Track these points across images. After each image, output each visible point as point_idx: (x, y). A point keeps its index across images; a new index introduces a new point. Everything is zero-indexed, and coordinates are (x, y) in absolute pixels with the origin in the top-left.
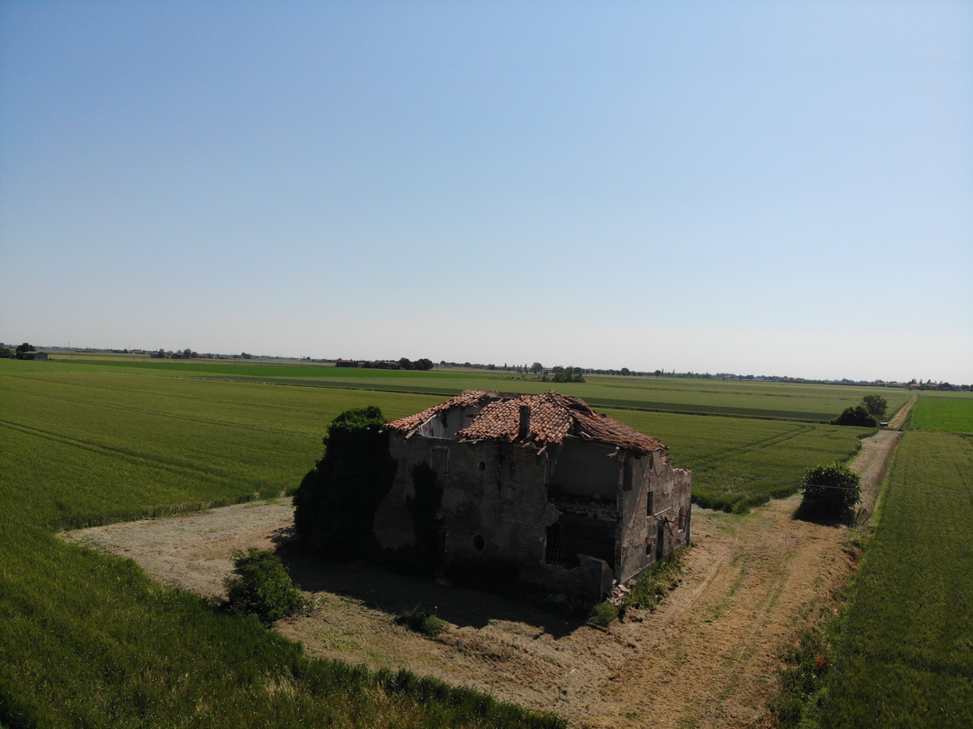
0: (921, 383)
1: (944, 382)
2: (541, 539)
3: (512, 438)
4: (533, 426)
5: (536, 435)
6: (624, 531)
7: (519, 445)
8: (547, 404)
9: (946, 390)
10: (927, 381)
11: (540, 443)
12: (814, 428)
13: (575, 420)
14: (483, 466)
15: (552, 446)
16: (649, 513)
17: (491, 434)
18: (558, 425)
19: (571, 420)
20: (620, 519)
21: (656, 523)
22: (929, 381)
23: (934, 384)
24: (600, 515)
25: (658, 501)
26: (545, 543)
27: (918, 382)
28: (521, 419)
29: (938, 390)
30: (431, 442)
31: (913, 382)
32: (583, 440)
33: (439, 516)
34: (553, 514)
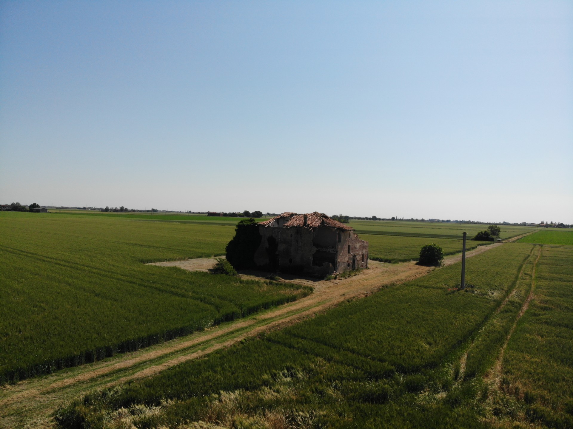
0: (547, 223)
1: (560, 223)
2: (311, 258)
3: (301, 226)
4: (308, 222)
5: (309, 225)
6: (338, 256)
7: (303, 228)
8: (314, 216)
9: (561, 227)
10: (550, 222)
11: (311, 227)
13: (323, 220)
14: (292, 236)
15: (314, 228)
16: (349, 252)
17: (294, 225)
18: (317, 222)
19: (321, 220)
20: (337, 252)
21: (352, 257)
22: (552, 222)
23: (554, 224)
24: (331, 251)
25: (352, 249)
26: (312, 259)
27: (545, 223)
28: (304, 220)
29: (556, 227)
30: (274, 228)
31: (542, 223)
32: (324, 226)
33: (277, 253)
34: (315, 249)
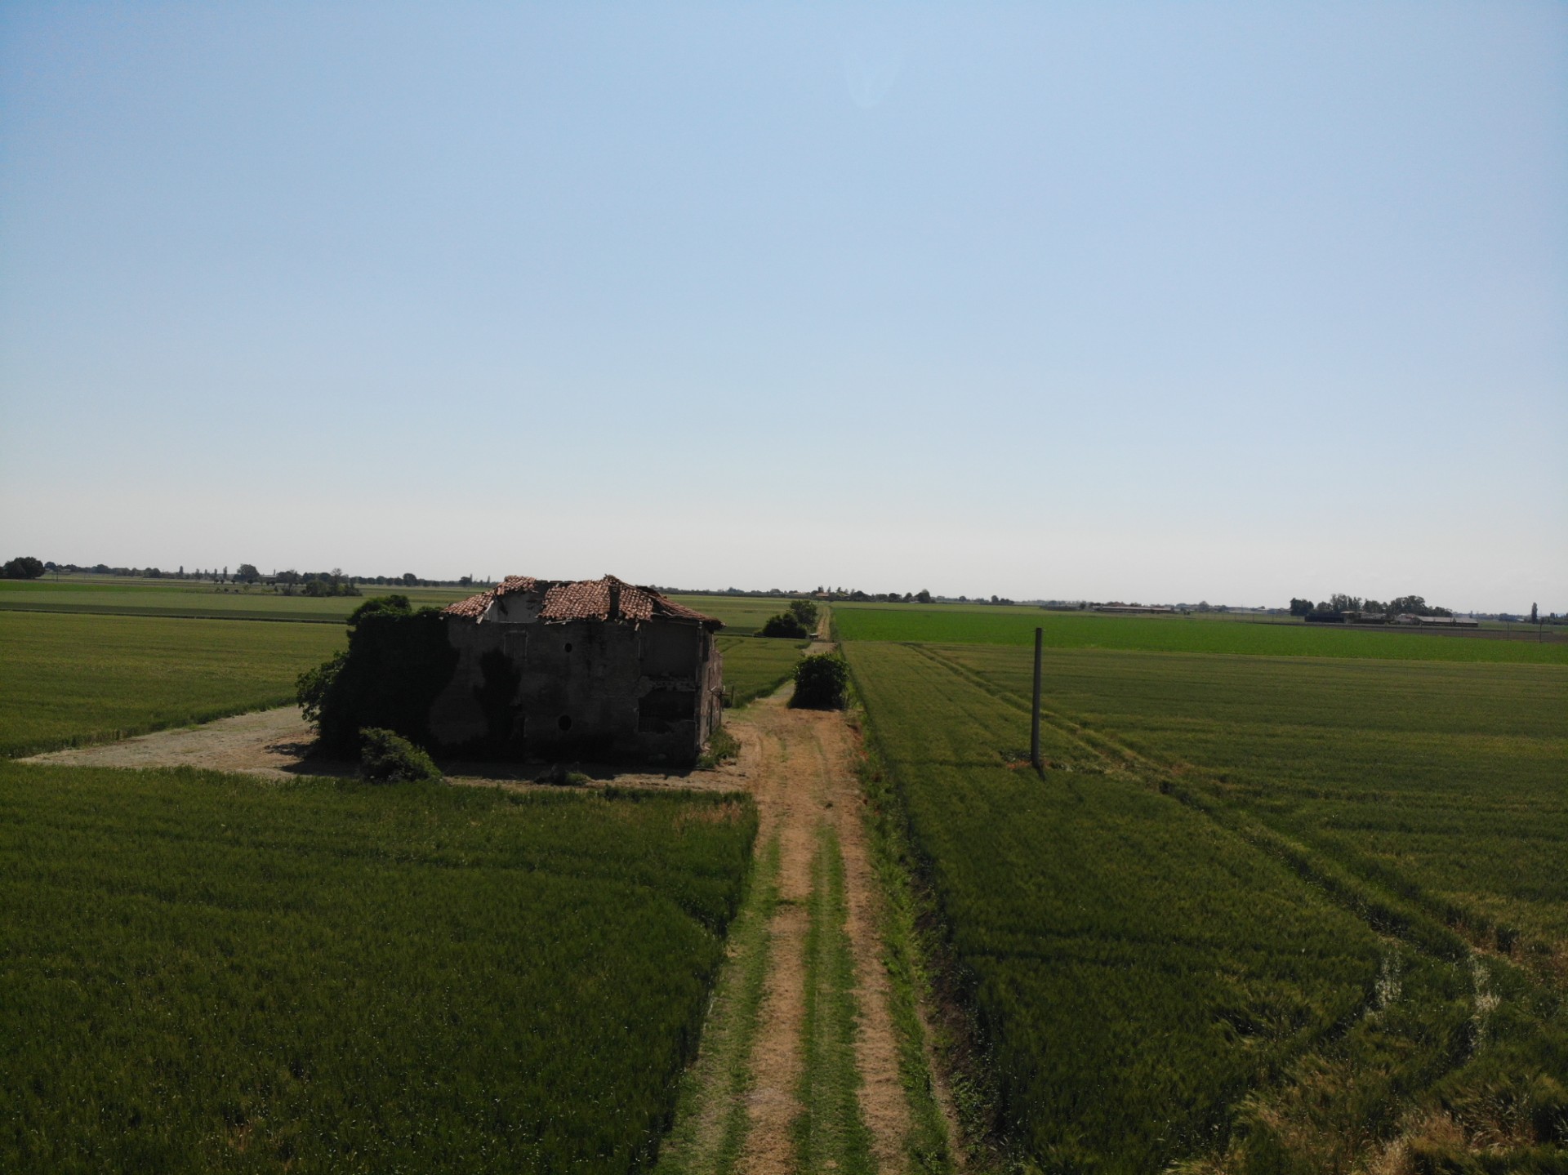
0: (829, 590)
1: (856, 591)
2: (634, 710)
3: (603, 618)
4: (622, 608)
5: (624, 614)
7: (612, 624)
9: (859, 601)
10: (837, 589)
11: (631, 621)
12: (742, 642)
13: (653, 600)
14: (569, 648)
15: (639, 623)
17: (578, 615)
18: (639, 605)
19: (650, 600)
20: (699, 688)
21: (711, 699)
22: (839, 589)
24: (685, 687)
25: (712, 678)
26: (638, 714)
27: (825, 590)
28: (610, 599)
29: (850, 600)
30: (505, 627)
31: (820, 590)
32: (665, 617)
33: (516, 702)
34: (646, 685)
